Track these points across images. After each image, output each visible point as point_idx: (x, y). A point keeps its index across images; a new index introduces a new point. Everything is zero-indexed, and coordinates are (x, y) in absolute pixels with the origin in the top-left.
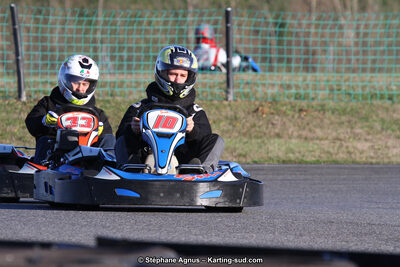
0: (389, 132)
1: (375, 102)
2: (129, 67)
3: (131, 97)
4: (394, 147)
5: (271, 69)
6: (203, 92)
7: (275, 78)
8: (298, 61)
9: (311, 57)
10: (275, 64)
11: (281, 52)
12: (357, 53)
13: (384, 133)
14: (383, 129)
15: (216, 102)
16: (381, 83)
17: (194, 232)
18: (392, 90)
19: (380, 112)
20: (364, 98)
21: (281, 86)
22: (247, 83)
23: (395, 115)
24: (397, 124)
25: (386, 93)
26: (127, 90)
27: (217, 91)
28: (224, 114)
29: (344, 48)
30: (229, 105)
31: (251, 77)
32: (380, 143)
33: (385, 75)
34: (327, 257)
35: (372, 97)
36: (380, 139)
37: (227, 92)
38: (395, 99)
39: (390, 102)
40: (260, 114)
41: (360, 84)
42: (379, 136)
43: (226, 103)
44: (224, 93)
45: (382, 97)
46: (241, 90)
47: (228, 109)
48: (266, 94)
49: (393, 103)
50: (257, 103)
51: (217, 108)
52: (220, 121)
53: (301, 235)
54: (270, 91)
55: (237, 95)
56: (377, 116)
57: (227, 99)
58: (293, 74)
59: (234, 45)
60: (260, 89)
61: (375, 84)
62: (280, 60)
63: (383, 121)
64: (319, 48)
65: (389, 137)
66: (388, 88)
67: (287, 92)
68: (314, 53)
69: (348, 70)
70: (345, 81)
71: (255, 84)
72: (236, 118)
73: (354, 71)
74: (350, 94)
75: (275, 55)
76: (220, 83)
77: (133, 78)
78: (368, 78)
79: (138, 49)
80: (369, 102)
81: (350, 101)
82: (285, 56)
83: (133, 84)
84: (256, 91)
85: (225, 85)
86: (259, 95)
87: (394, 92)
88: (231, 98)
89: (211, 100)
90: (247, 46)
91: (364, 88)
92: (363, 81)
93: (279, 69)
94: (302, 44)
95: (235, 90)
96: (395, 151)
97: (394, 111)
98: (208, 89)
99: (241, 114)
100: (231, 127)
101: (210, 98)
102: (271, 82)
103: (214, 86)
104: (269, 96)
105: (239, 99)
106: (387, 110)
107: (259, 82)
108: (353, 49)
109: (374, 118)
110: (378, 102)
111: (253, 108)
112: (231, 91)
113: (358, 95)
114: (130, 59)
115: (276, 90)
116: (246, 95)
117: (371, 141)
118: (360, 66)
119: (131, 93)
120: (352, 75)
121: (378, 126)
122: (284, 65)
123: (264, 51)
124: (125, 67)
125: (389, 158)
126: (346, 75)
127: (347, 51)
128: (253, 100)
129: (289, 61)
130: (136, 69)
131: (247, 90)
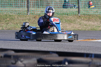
0: (67, 22)
1: (63, 15)
2: (4, 7)
3: (4, 14)
4: (68, 26)
5: (39, 7)
6: (22, 13)
7: (39, 9)
8: (45, 5)
9: (48, 4)
10: (40, 6)
11: (41, 3)
12: (59, 4)
13: (66, 23)
14: (65, 22)
15: (25, 15)
16: (65, 11)
17: (19, 46)
18: (68, 12)
19: (65, 18)
20: (61, 14)
21: (41, 11)
22: (33, 11)
23: (68, 19)
24: (69, 21)
25: (66, 13)
26: (3, 12)
27: (25, 12)
28: (27, 18)
29: (56, 2)
30: (28, 16)
31: (34, 9)
32: (65, 25)
33: (66, 9)
34: (51, 53)
35: (63, 14)
36: (65, 24)
37: (28, 13)
38: (68, 15)
39: (67, 15)
40: (36, 18)
41: (60, 11)
42: (64, 24)
43: (27, 15)
44: (27, 13)
45: (65, 14)
46: (31, 12)
47: (28, 17)
48: (37, 13)
49: (68, 16)
50: (35, 15)
51: (25, 17)
52: (26, 20)
53: (45, 47)
54: (38, 13)
55: (30, 13)
56: (64, 19)
57: (28, 15)
58: (44, 8)
59: (30, 1)
60: (36, 12)
61: (64, 11)
62: (41, 5)
63: (65, 20)
64: (50, 2)
65: (67, 24)
66: (67, 12)
67: (42, 13)
68: (49, 3)
69: (57, 8)
70: (56, 10)
71: (35, 11)
72: (30, 19)
73: (59, 8)
74: (58, 14)
75: (40, 4)
76: (26, 11)
77: (5, 9)
78: (62, 10)
79: (6, 2)
80: (62, 15)
81: (58, 15)
82: (42, 4)
83: (5, 11)
84: (35, 13)
85: (27, 11)
86: (35, 14)
87: (68, 13)
88: (29, 14)
89: (24, 15)
90: (33, 2)
91: (61, 12)
92: (61, 10)
93: (41, 7)
94: (46, 1)
95: (30, 12)
96: (68, 27)
97: (68, 18)
98: (23, 12)
99: (31, 18)
100: (29, 21)
101: (24, 14)
102: (38, 10)
103: (25, 11)
104: (38, 14)
105: (31, 14)
106: (66, 17)
107: (35, 10)
108: (59, 3)
109: (63, 19)
110: (64, 15)
111: (34, 17)
112: (29, 12)
113: (59, 14)
114: (4, 4)
115: (40, 12)
116: (32, 14)
117: (63, 25)
118: (60, 7)
119: (4, 13)
120: (58, 9)
121: (64, 21)
122: (42, 6)
123: (37, 3)
124: (3, 6)
125: (67, 29)
126: (57, 9)
127: (57, 3)
128: (34, 15)
129: (43, 5)
130: (5, 7)
131: (33, 12)
